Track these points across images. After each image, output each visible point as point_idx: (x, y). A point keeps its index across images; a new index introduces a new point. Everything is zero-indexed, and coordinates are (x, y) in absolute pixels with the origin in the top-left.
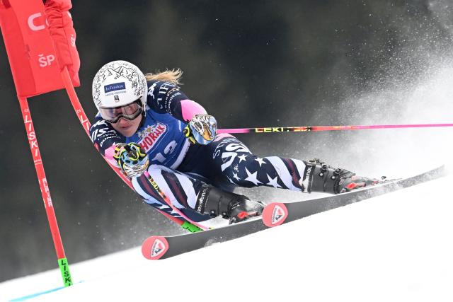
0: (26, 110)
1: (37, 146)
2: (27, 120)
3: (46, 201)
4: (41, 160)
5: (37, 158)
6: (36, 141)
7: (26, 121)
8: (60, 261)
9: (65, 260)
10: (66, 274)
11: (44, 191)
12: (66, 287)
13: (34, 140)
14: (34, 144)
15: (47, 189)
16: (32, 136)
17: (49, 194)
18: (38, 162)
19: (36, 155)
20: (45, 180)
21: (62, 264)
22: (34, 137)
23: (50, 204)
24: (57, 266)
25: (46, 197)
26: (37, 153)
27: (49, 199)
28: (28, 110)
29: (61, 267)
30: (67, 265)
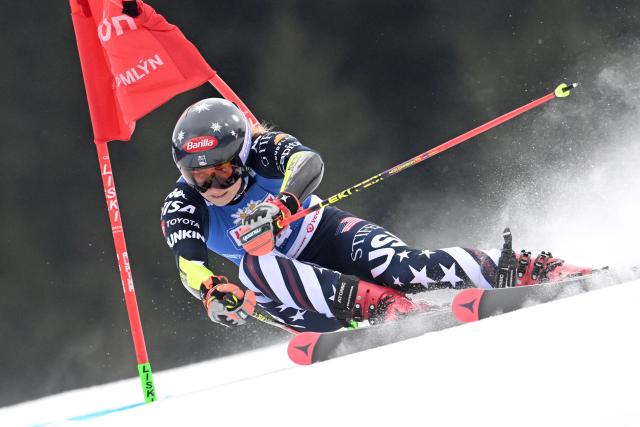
0: (105, 157)
1: (117, 207)
2: (106, 171)
3: (126, 283)
4: (121, 227)
5: (117, 224)
6: (116, 201)
7: (104, 173)
8: (140, 367)
9: (148, 366)
10: (149, 385)
11: (123, 269)
12: (147, 402)
13: (113, 199)
14: (113, 204)
15: (128, 267)
16: (111, 193)
17: (129, 274)
18: (117, 229)
19: (116, 219)
20: (125, 255)
21: (144, 371)
22: (114, 194)
23: (132, 288)
24: (135, 374)
25: (126, 277)
26: (117, 216)
27: (130, 282)
28: (108, 157)
29: (142, 375)
30: (150, 373)
